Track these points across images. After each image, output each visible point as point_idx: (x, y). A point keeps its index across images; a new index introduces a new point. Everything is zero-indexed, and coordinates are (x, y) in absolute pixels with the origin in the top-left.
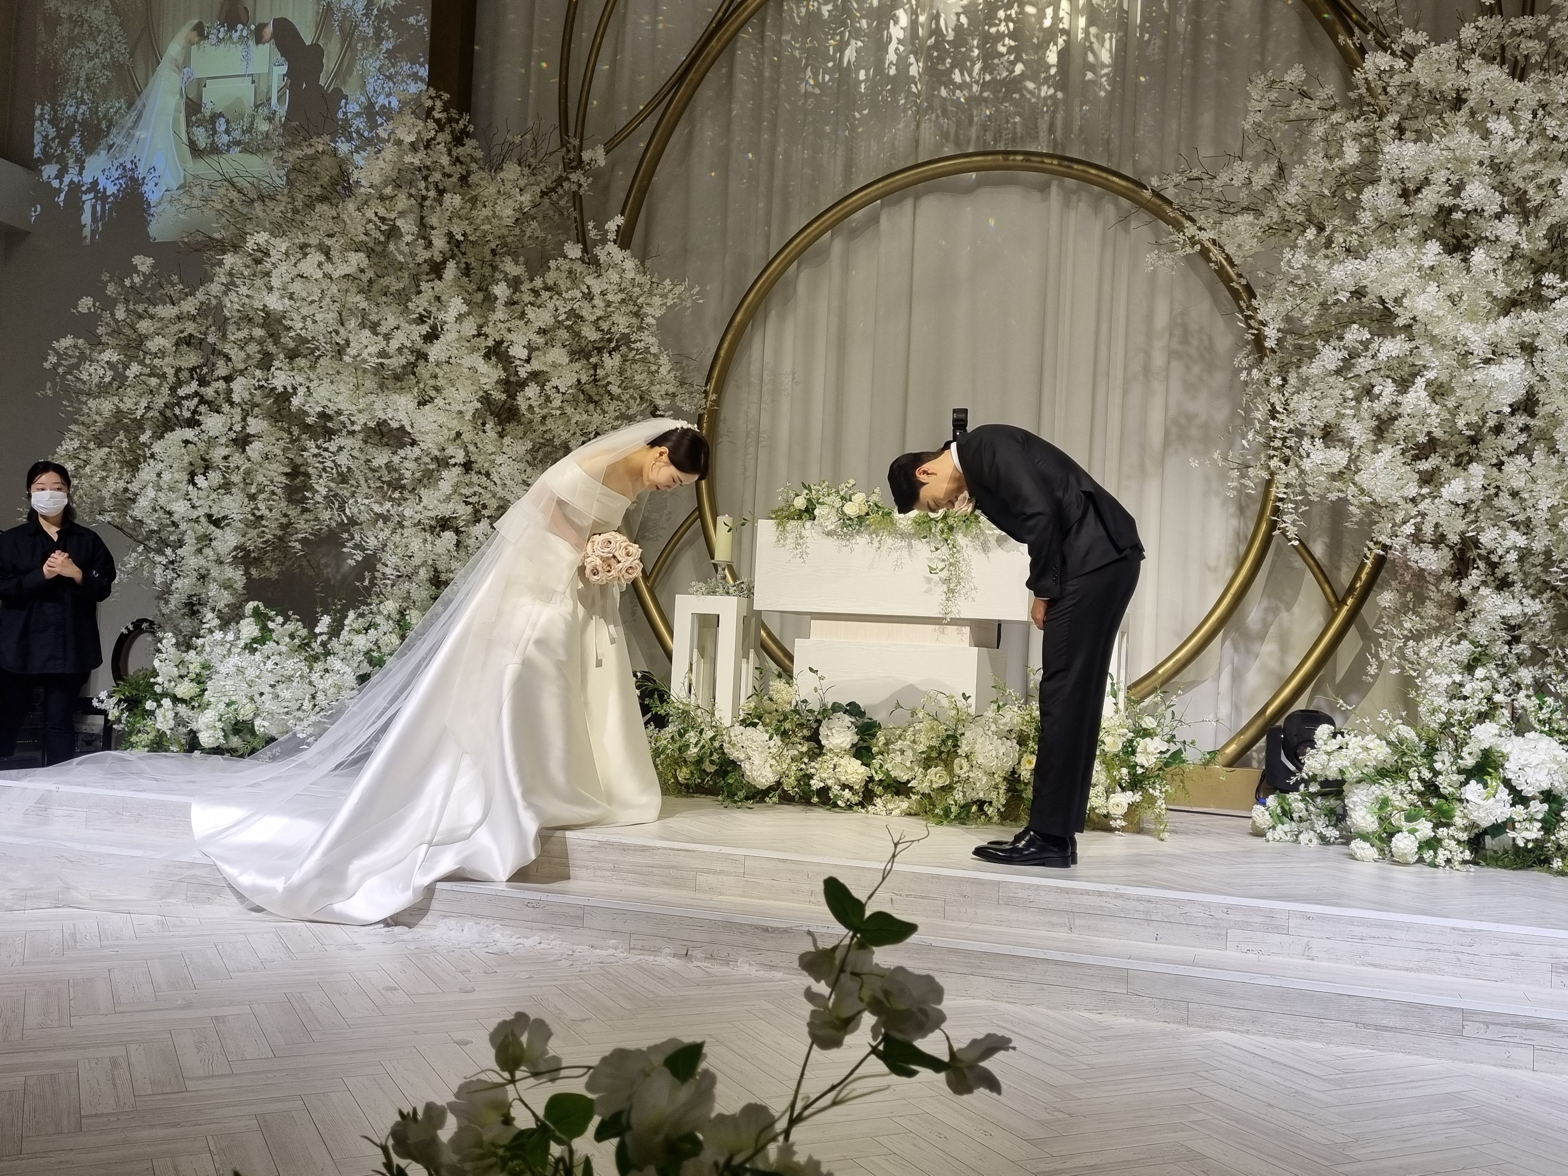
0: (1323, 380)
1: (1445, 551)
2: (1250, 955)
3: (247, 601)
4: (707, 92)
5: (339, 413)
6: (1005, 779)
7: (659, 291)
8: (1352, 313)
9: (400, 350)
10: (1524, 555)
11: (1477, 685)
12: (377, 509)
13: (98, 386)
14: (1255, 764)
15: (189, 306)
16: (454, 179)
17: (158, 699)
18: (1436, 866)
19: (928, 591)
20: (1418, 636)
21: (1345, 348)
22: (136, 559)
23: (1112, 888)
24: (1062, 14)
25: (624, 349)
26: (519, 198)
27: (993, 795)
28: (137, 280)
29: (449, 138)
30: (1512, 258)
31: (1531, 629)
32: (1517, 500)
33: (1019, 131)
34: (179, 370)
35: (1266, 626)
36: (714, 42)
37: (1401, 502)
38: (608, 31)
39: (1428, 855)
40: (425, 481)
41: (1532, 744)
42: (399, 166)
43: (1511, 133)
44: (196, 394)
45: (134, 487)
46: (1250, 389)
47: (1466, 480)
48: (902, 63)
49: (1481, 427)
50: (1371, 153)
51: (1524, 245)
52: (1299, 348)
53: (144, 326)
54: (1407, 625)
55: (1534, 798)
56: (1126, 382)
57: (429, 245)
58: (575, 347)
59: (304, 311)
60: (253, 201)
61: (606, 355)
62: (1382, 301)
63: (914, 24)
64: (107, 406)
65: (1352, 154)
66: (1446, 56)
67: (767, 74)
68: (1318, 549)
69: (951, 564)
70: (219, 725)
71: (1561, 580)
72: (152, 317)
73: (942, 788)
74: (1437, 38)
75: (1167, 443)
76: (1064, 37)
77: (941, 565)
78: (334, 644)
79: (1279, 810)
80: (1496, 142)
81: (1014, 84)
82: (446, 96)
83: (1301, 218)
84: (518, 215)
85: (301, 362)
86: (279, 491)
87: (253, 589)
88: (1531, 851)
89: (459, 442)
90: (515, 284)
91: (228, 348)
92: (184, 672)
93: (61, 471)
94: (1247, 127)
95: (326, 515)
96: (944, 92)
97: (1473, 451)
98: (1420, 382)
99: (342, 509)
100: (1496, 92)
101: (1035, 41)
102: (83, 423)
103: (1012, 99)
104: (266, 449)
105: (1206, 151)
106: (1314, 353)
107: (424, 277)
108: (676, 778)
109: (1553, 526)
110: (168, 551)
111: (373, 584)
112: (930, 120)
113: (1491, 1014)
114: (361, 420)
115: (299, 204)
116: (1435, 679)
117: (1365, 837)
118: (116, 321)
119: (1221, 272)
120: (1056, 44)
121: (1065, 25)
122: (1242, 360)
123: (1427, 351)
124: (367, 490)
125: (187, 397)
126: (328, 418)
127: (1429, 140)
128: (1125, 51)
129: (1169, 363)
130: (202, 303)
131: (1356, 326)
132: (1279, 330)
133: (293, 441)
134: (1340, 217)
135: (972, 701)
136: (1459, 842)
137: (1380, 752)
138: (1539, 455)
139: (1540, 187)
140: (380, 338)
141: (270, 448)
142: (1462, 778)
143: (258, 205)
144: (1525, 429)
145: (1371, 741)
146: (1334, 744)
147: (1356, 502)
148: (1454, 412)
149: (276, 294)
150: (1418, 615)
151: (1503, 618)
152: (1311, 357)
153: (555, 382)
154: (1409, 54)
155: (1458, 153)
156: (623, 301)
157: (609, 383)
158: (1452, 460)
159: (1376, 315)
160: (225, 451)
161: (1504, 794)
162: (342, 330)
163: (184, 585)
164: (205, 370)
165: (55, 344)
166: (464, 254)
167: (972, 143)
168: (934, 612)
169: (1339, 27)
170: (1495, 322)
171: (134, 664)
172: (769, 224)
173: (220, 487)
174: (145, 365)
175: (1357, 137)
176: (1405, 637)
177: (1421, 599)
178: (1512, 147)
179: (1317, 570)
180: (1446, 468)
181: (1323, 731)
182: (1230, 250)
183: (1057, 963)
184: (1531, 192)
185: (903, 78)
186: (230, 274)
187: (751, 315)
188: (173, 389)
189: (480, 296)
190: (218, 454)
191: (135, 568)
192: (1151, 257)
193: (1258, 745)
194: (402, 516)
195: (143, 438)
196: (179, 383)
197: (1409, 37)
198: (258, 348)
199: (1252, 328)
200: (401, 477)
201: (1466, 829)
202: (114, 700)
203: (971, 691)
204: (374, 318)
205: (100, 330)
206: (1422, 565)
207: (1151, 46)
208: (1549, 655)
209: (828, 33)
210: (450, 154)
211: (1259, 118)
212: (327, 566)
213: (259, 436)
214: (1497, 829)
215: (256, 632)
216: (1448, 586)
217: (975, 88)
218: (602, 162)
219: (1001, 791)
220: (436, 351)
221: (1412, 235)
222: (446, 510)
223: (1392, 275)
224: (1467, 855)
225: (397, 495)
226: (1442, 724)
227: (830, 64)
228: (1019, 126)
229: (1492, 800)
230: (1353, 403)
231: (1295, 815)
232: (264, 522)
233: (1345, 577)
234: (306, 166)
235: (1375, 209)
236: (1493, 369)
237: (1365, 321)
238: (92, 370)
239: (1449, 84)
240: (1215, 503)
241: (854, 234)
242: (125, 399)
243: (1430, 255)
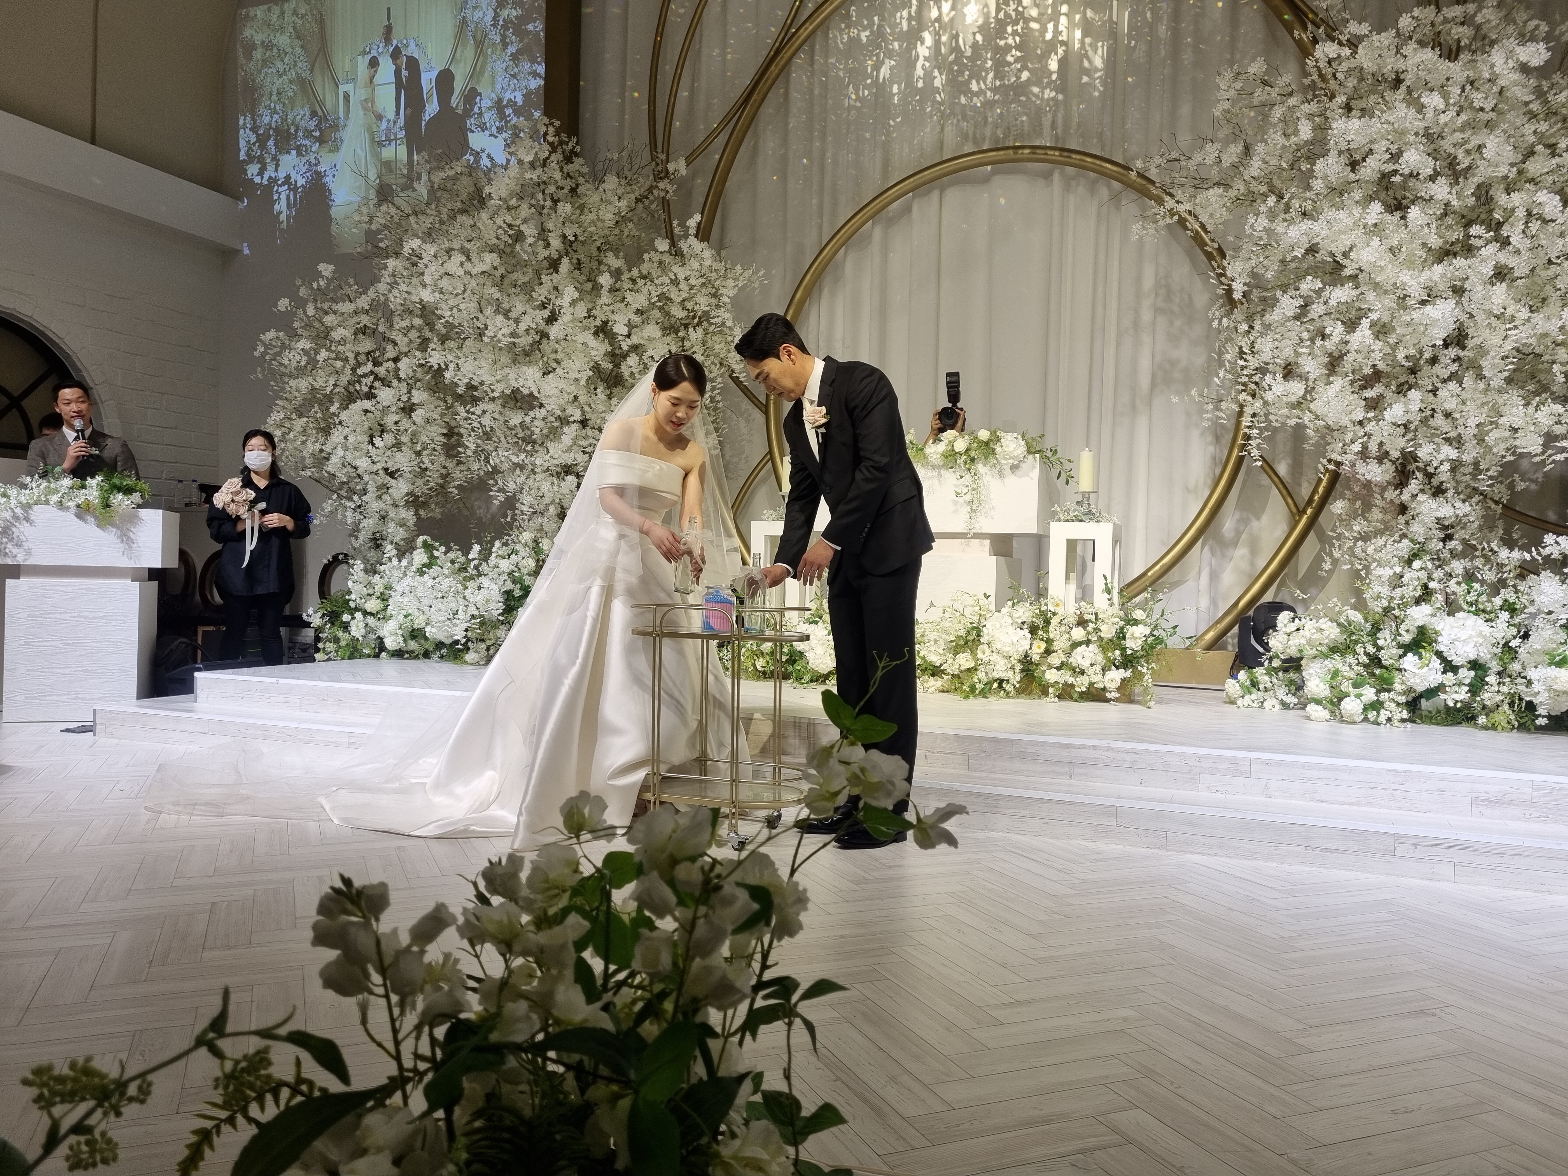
0: (1283, 325)
1: (1388, 465)
2: (1219, 795)
3: (418, 536)
4: (768, 110)
5: (482, 383)
6: (1020, 661)
7: (731, 275)
8: (1308, 268)
9: (527, 331)
10: (1456, 466)
11: (1415, 574)
12: (515, 459)
13: (296, 369)
14: (1230, 648)
15: (363, 302)
16: (566, 191)
17: (352, 612)
18: (1378, 724)
19: (955, 512)
20: (1365, 538)
21: (1301, 296)
22: (332, 505)
23: (1104, 743)
24: (1061, 28)
25: (705, 324)
26: (617, 204)
27: (1010, 674)
28: (322, 283)
29: (561, 158)
30: (1445, 214)
31: (1462, 528)
32: (1449, 420)
33: (1026, 128)
34: (357, 354)
35: (1238, 533)
36: (773, 67)
37: (1350, 425)
38: (687, 63)
39: (1372, 715)
40: (552, 436)
41: (1461, 622)
42: (521, 182)
43: (1442, 106)
44: (372, 372)
45: (328, 448)
46: (1222, 337)
47: (1406, 404)
48: (928, 77)
49: (1418, 360)
50: (1322, 129)
51: (1455, 203)
52: (1264, 300)
53: (329, 320)
54: (1356, 528)
55: (1462, 666)
56: (1119, 335)
57: (548, 245)
58: (666, 324)
59: (451, 302)
60: (408, 215)
61: (691, 330)
62: (1332, 255)
63: (937, 43)
64: (303, 384)
65: (1305, 131)
66: (1386, 43)
67: (816, 92)
68: (1282, 469)
69: (973, 489)
70: (400, 632)
71: (1488, 486)
72: (335, 313)
73: (969, 670)
74: (1380, 28)
75: (1153, 385)
76: (1064, 48)
77: (965, 490)
78: (484, 568)
79: (1248, 683)
80: (1430, 115)
81: (1021, 89)
82: (557, 123)
83: (1264, 189)
84: (617, 218)
85: (451, 344)
86: (438, 448)
87: (422, 526)
88: (1459, 710)
89: (576, 403)
90: (617, 274)
91: (394, 335)
92: (371, 591)
93: (269, 437)
94: (1217, 114)
95: (475, 466)
96: (963, 100)
97: (1412, 380)
98: (1365, 322)
99: (487, 460)
100: (1429, 71)
101: (1039, 52)
102: (286, 399)
103: (1020, 101)
104: (428, 415)
105: (1184, 138)
106: (1273, 303)
107: (544, 271)
108: (754, 665)
109: (1481, 441)
110: (356, 498)
111: (514, 519)
112: (952, 124)
113: (1418, 837)
114: (499, 388)
115: (444, 217)
116: (1379, 571)
117: (1318, 702)
118: (308, 316)
119: (1197, 239)
120: (1056, 54)
121: (1064, 37)
122: (1216, 312)
123: (1371, 296)
124: (506, 445)
125: (365, 375)
126: (475, 388)
127: (1372, 117)
128: (1115, 57)
129: (1155, 318)
130: (373, 300)
131: (1309, 278)
132: (1245, 284)
133: (447, 408)
134: (1297, 187)
135: (992, 599)
136: (1398, 704)
137: (1332, 633)
138: (1468, 381)
139: (1468, 152)
140: (511, 321)
141: (430, 414)
142: (1401, 651)
143: (412, 219)
144: (1457, 359)
145: (1325, 623)
146: (1292, 627)
147: (1312, 426)
148: (1395, 347)
149: (429, 289)
150: (1366, 519)
151: (1438, 519)
152: (1273, 306)
153: (650, 353)
154: (1353, 43)
155: (1396, 126)
156: (704, 284)
157: (694, 352)
158: (1393, 388)
159: (1329, 269)
160: (396, 418)
161: (1436, 663)
162: (481, 316)
163: (369, 524)
164: (378, 354)
165: (262, 337)
166: (576, 251)
167: (987, 141)
168: (960, 528)
169: (1297, 25)
170: (1430, 269)
171: (335, 587)
172: (821, 217)
173: (393, 446)
174: (333, 352)
175: (1310, 117)
176: (1355, 538)
177: (1367, 506)
178: (1443, 119)
179: (1281, 486)
180: (1389, 395)
181: (1284, 617)
182: (1203, 218)
183: (1059, 802)
184: (1460, 157)
185: (929, 89)
186: (394, 276)
187: (808, 294)
188: (354, 370)
189: (589, 286)
190: (390, 420)
191: (331, 512)
192: (1136, 228)
193: (1232, 632)
194: (534, 465)
195: (333, 409)
196: (359, 365)
197: (1354, 28)
198: (418, 334)
199: (1223, 284)
200: (532, 433)
201: (1404, 693)
202: (319, 614)
203: (992, 592)
204: (506, 306)
205: (296, 325)
206: (1368, 477)
207: (1137, 52)
208: (1477, 550)
209: (866, 55)
210: (561, 171)
211: (1227, 105)
212: (479, 508)
213: (421, 405)
214: (1431, 693)
215: (425, 560)
216: (1391, 494)
217: (989, 94)
218: (684, 172)
219: (1017, 671)
220: (555, 331)
221: (1357, 198)
222: (568, 459)
223: (1341, 232)
224: (1405, 714)
225: (529, 448)
226: (1385, 609)
227: (869, 81)
228: (1026, 124)
229: (1426, 669)
230: (1308, 343)
231: (1261, 687)
232: (428, 473)
233: (1305, 492)
234: (449, 185)
235: (1325, 177)
236: (1428, 308)
237: (1319, 274)
238: (291, 356)
239: (1389, 67)
240: (1195, 434)
241: (890, 222)
242: (318, 378)
243: (1373, 214)
